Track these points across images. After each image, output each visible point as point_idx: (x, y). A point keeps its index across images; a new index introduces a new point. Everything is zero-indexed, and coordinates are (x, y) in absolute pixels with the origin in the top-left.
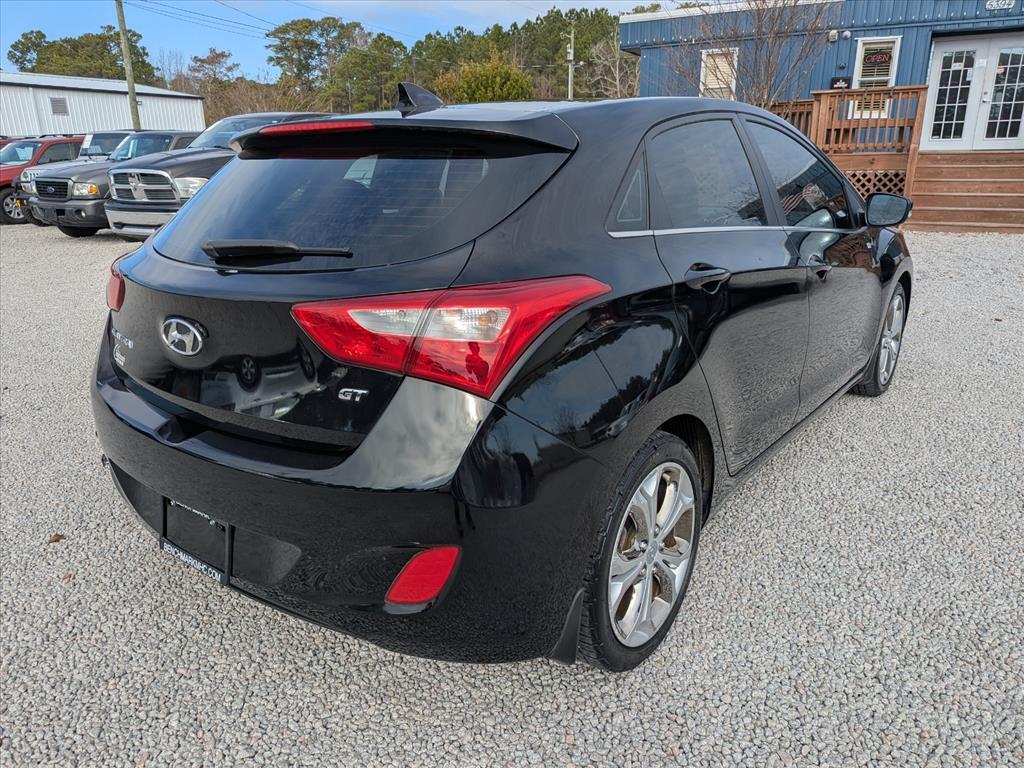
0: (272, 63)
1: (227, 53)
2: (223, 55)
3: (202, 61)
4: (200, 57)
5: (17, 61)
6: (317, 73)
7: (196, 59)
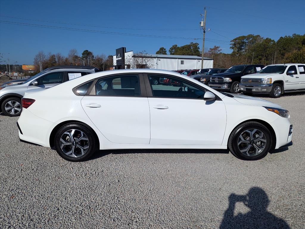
0: (231, 48)
1: (219, 47)
4: (212, 48)
5: (170, 52)
6: (244, 50)
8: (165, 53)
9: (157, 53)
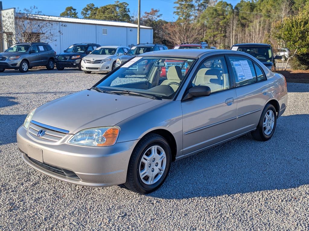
0: (175, 14)
1: (158, 10)
2: (156, 11)
3: (148, 13)
4: (147, 12)
5: (84, 15)
6: (192, 17)
7: (146, 13)
8: (75, 16)
9: (63, 15)
